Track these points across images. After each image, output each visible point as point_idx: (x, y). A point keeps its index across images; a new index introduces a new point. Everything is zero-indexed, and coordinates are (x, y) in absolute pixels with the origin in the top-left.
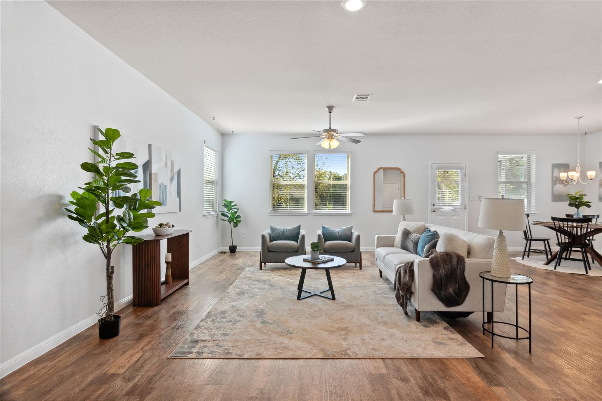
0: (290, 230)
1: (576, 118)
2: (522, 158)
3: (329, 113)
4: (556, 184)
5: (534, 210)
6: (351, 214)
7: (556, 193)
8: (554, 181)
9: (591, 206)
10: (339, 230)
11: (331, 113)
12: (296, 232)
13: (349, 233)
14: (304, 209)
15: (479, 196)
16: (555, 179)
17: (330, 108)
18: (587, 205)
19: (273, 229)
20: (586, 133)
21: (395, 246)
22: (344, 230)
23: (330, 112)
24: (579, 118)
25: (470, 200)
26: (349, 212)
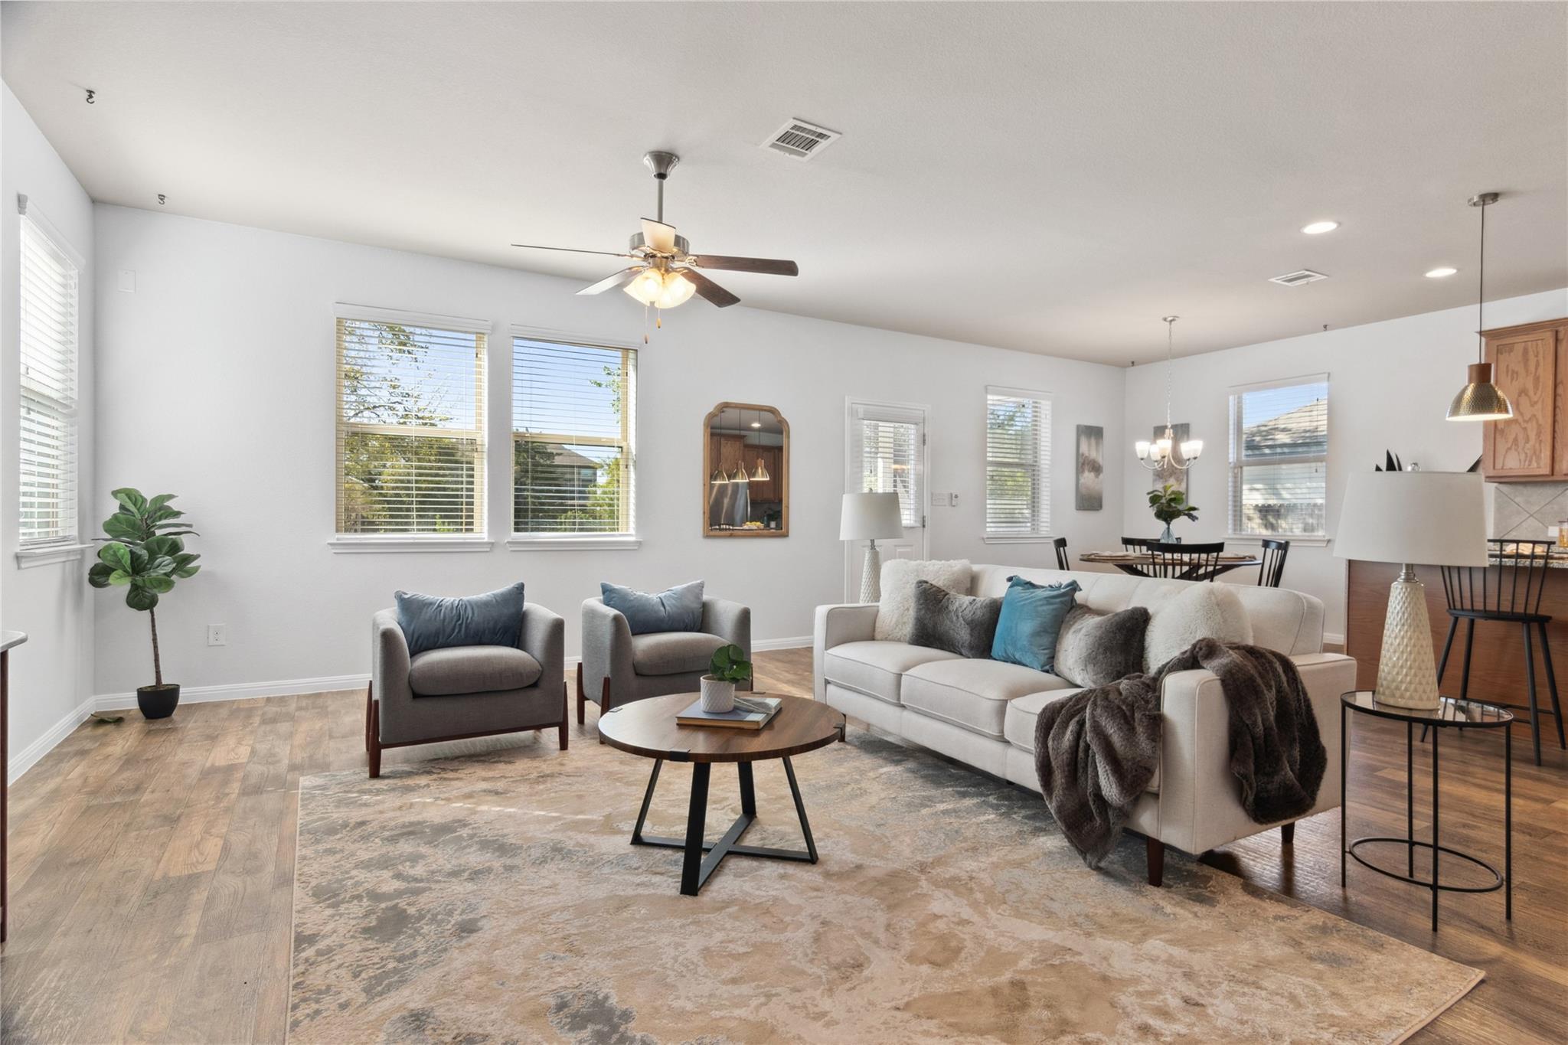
0: (486, 604)
1: (1165, 319)
2: (1023, 406)
3: (657, 181)
4: (1083, 472)
5: (1048, 529)
6: (639, 543)
7: (1083, 491)
8: (1080, 465)
9: (1197, 518)
10: (662, 595)
11: (665, 182)
12: (508, 611)
13: (696, 606)
14: (472, 530)
15: (951, 495)
16: (1081, 460)
17: (664, 160)
18: (1190, 513)
19: (409, 607)
20: (1133, 363)
21: (878, 636)
22: (681, 596)
23: (662, 176)
24: (1171, 321)
25: (932, 505)
26: (632, 539)
